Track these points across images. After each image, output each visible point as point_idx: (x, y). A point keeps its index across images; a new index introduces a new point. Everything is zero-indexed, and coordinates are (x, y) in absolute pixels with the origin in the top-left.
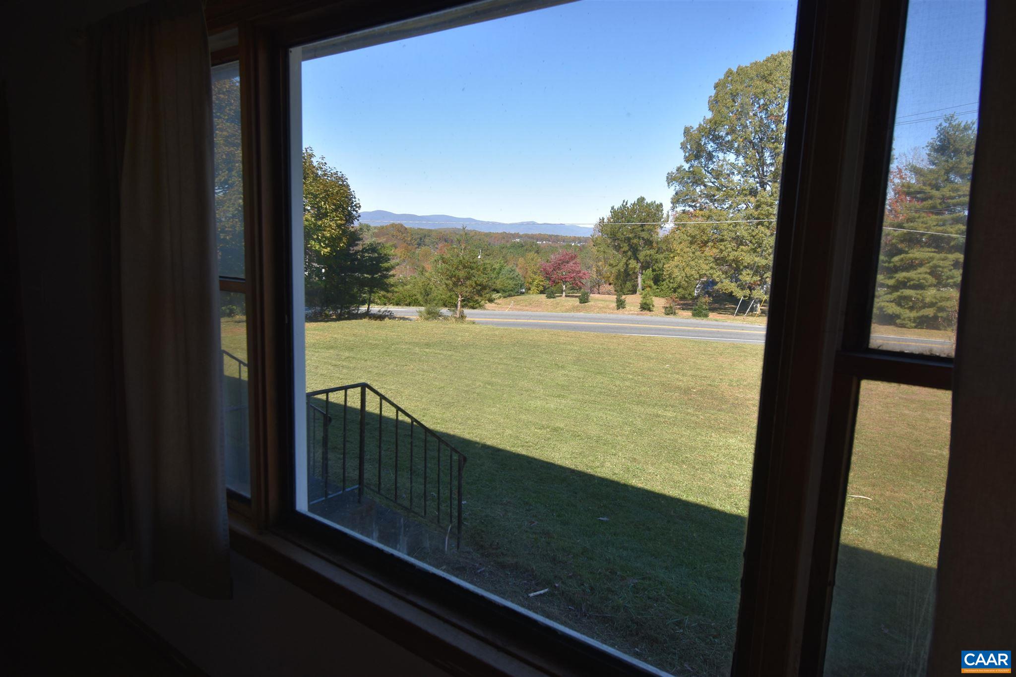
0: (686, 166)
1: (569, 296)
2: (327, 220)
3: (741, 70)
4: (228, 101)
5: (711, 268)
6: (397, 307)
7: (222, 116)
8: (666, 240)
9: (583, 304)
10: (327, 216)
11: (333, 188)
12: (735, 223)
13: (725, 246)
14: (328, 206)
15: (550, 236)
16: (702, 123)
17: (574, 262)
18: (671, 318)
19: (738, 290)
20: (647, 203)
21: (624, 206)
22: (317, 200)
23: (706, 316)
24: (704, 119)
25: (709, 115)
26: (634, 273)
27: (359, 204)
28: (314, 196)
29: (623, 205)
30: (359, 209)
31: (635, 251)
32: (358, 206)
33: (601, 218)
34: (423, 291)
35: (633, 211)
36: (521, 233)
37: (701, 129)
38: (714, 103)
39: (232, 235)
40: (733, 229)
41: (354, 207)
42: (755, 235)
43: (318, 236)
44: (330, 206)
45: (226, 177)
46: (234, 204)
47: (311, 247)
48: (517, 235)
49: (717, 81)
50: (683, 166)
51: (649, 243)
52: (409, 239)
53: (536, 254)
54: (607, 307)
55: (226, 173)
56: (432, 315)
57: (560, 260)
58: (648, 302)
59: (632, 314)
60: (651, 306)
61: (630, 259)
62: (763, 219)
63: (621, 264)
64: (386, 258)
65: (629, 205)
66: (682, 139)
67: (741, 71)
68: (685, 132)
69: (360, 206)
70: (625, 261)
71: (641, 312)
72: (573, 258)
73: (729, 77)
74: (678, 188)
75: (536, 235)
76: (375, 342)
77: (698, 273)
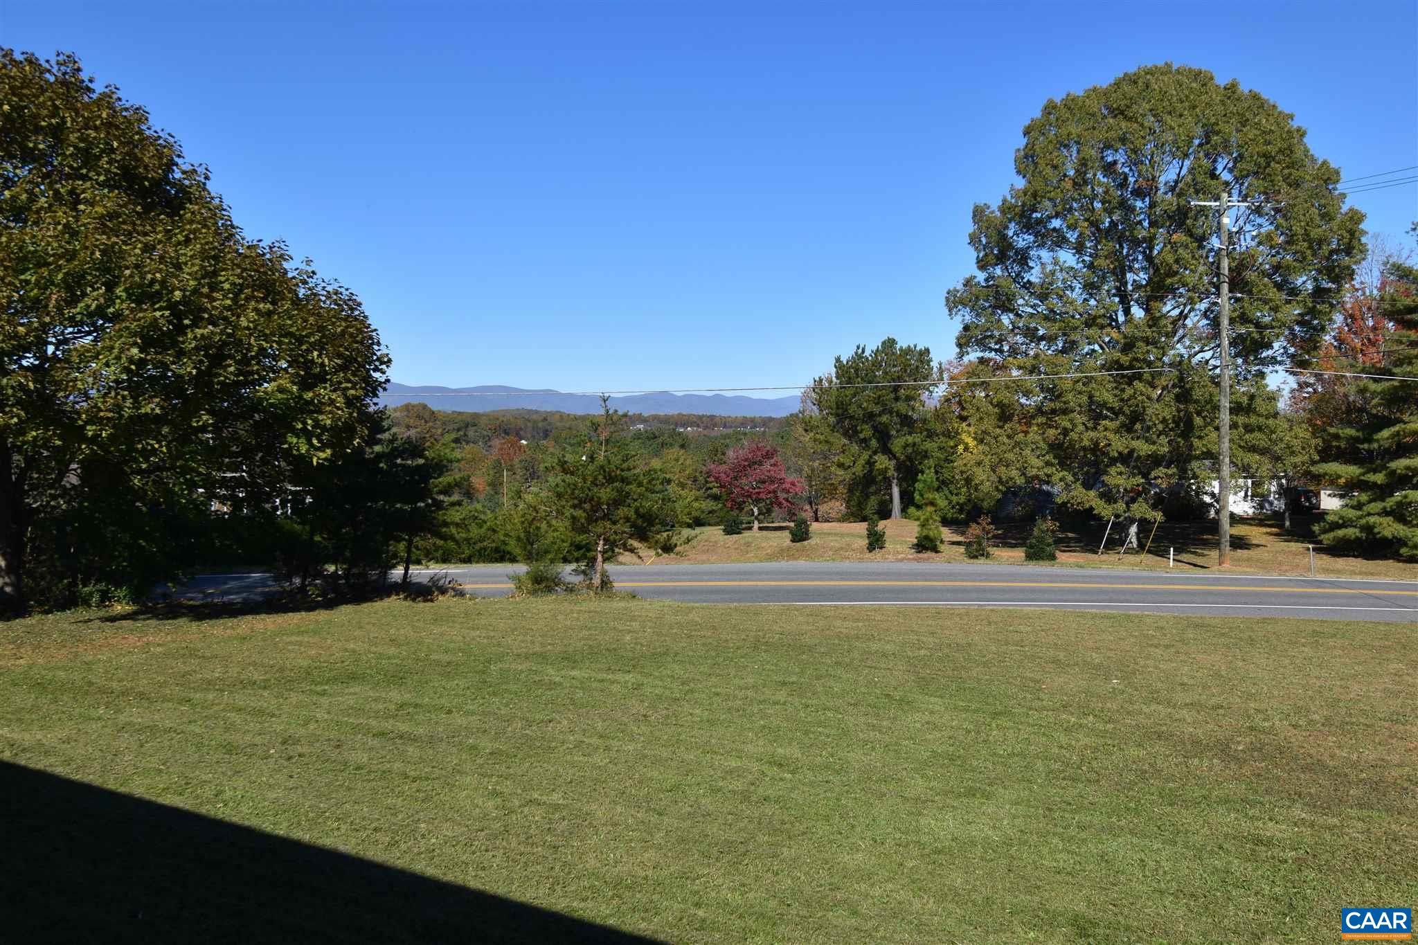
0: (981, 277)
1: (767, 529)
2: (325, 388)
3: (1073, 100)
4: (107, 144)
5: (1048, 464)
6: (445, 566)
7: (92, 174)
8: (939, 415)
9: (798, 544)
10: (325, 381)
11: (333, 324)
12: (1086, 377)
13: (1071, 421)
14: (326, 361)
15: (701, 417)
16: (1009, 198)
17: (772, 461)
18: (980, 565)
19: (1102, 503)
20: (901, 349)
21: (859, 356)
22: (304, 347)
23: (1052, 557)
24: (1012, 189)
25: (1020, 183)
26: (885, 478)
27: (387, 355)
28: (297, 340)
29: (856, 353)
30: (388, 366)
31: (883, 436)
32: (386, 360)
33: (817, 379)
34: (522, 535)
35: (876, 364)
36: (646, 414)
37: (1005, 208)
38: (1028, 161)
39: (113, 427)
40: (1084, 389)
41: (377, 363)
42: (1129, 400)
43: (305, 423)
44: (330, 360)
45: (102, 300)
46: (118, 358)
47: (290, 448)
48: (640, 419)
49: (1027, 123)
50: (975, 277)
51: (907, 422)
52: (439, 431)
53: (682, 452)
54: (848, 547)
55: (101, 291)
56: (543, 583)
57: (746, 460)
58: (931, 534)
59: (902, 560)
60: (938, 543)
61: (875, 453)
62: (1141, 368)
63: (861, 461)
64: (439, 467)
65: (867, 353)
66: (970, 227)
67: (1070, 104)
68: (974, 216)
69: (390, 361)
70: (867, 457)
71: (920, 555)
72: (769, 455)
73: (1050, 113)
74: (967, 317)
75: (672, 416)
76: (446, 658)
77: (1024, 474)
